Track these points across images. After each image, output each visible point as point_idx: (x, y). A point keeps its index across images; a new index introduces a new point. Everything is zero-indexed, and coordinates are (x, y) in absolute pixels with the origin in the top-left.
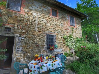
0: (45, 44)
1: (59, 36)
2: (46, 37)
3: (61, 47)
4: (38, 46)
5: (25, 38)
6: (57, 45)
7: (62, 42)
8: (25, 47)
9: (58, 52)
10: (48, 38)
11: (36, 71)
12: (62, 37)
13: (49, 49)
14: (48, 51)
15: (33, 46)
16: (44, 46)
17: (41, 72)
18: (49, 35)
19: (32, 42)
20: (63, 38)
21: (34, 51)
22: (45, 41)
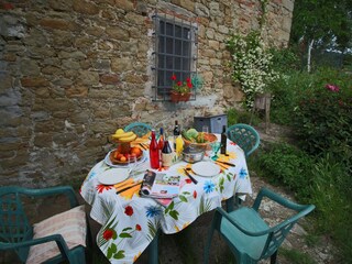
0: (149, 72)
1: (210, 34)
2: (150, 32)
3: (212, 86)
4: (115, 81)
5: (28, 26)
6: (199, 77)
7: (219, 62)
8: (41, 85)
9: (202, 108)
10: (162, 39)
11: (139, 228)
12: (221, 38)
13: (169, 94)
14: (160, 105)
15: (86, 81)
16: (145, 79)
17: (170, 230)
18: (170, 25)
19: (79, 59)
20: (223, 46)
21: (95, 109)
22: (149, 53)
